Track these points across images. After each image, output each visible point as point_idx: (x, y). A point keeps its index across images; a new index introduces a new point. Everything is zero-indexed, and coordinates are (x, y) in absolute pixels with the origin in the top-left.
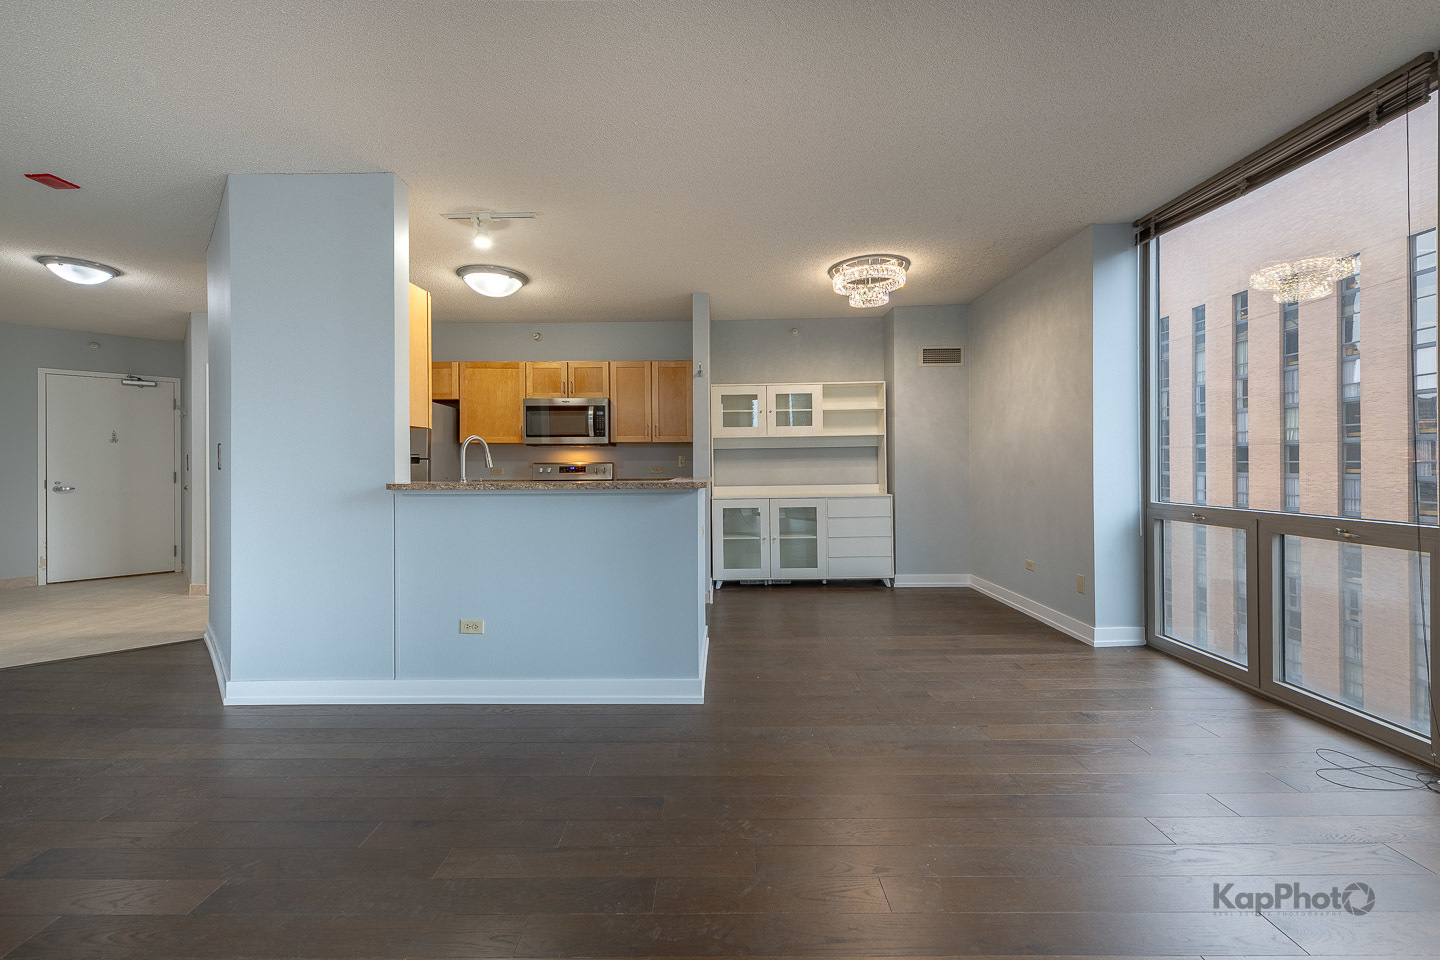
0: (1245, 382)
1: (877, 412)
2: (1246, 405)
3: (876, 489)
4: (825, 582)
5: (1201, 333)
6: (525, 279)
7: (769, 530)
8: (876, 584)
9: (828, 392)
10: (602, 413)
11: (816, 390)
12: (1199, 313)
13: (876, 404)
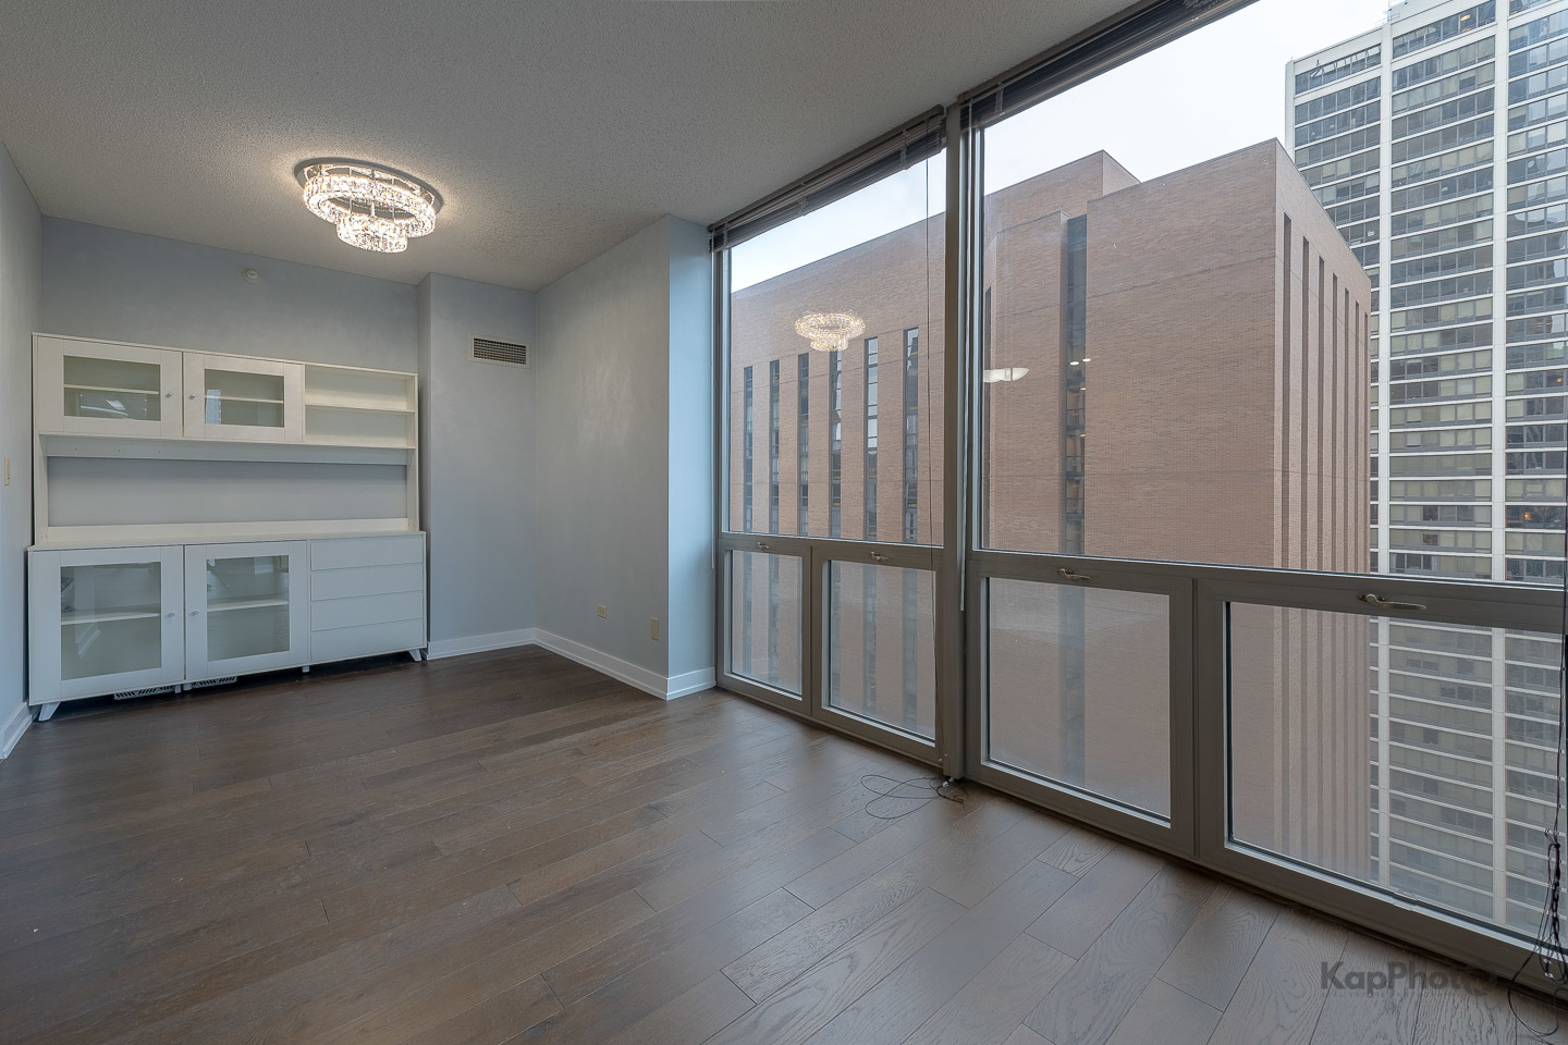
0: (777, 434)
1: (405, 415)
2: (777, 452)
3: (403, 525)
4: (306, 670)
5: (750, 389)
7: (185, 598)
8: (403, 658)
9: (314, 379)
11: (289, 371)
12: (748, 371)
13: (404, 405)
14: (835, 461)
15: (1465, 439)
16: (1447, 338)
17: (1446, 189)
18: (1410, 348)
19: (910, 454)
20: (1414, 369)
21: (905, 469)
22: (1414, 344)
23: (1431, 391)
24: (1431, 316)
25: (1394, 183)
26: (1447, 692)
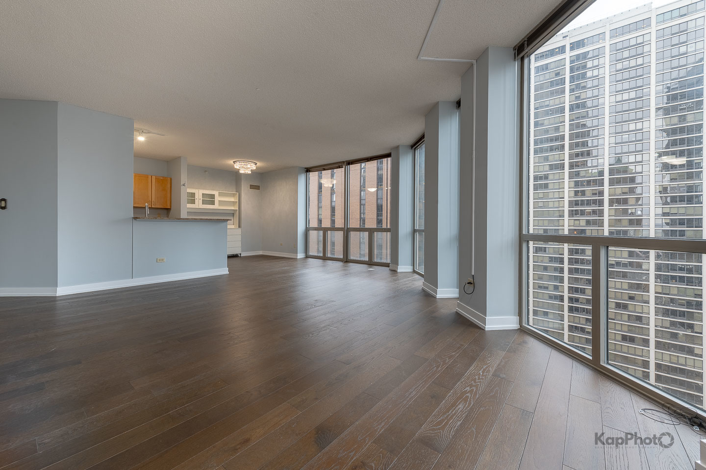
1: (236, 202)
3: (236, 227)
8: (237, 256)
9: (220, 194)
11: (216, 193)
13: (233, 200)
14: (333, 209)
15: (556, 204)
16: (552, 167)
17: (551, 112)
18: (540, 170)
19: (362, 206)
20: (541, 178)
21: (361, 214)
22: (541, 169)
23: (546, 186)
24: (546, 159)
25: (536, 109)
26: (551, 297)
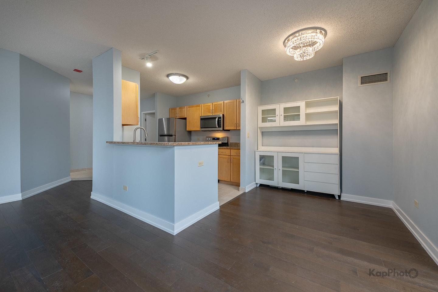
1: (336, 112)
4: (306, 191)
6: (187, 78)
7: (278, 165)
10: (220, 119)
11: (302, 104)
